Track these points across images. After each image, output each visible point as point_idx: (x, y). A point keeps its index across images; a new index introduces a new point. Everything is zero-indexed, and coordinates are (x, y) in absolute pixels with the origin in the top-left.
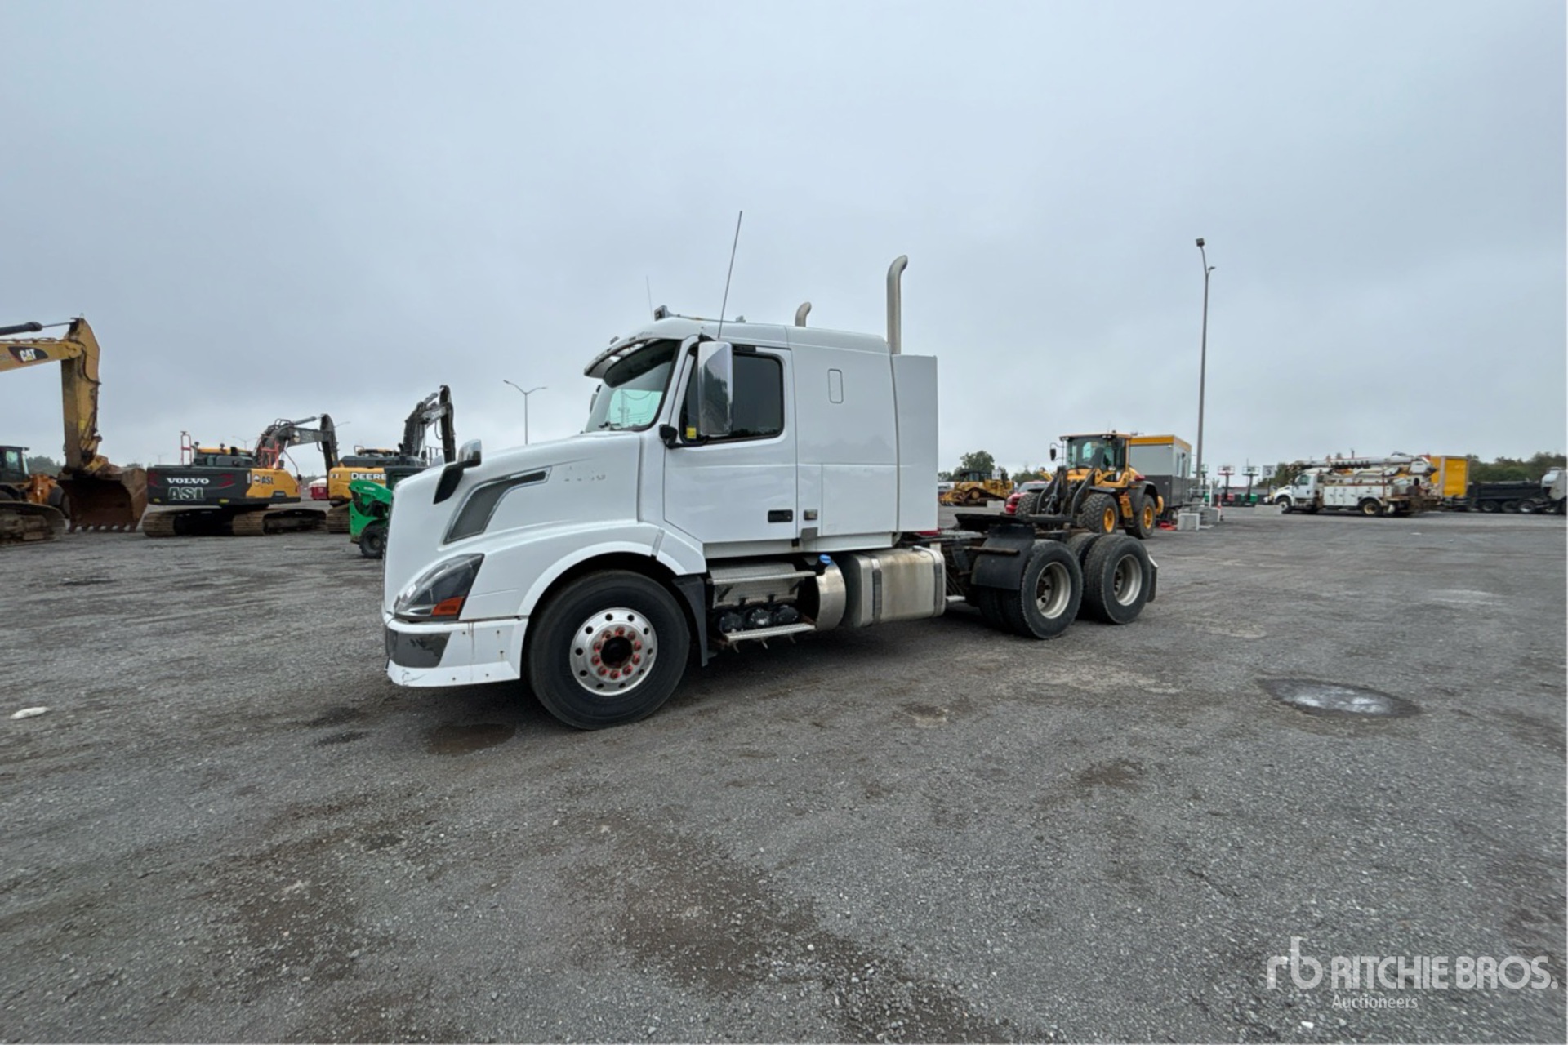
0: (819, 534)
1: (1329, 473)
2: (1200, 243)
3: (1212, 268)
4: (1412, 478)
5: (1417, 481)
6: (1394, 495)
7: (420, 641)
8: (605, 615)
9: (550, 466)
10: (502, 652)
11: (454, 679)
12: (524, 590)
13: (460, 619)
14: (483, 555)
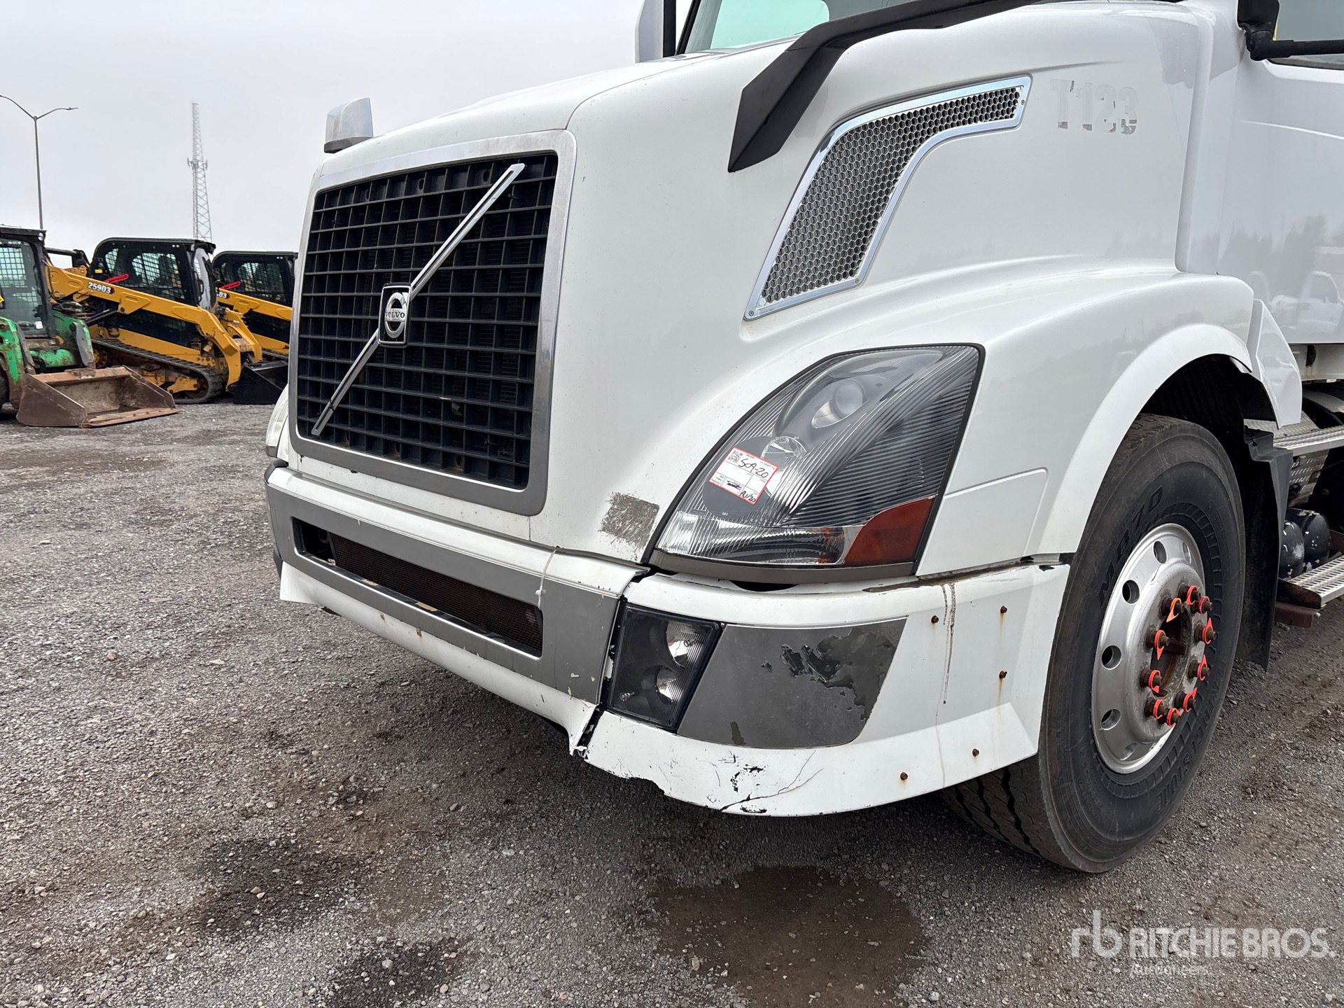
7: (819, 654)
8: (1153, 544)
9: (1027, 73)
10: (1002, 675)
11: (904, 777)
12: (1055, 471)
13: (918, 574)
14: (981, 350)
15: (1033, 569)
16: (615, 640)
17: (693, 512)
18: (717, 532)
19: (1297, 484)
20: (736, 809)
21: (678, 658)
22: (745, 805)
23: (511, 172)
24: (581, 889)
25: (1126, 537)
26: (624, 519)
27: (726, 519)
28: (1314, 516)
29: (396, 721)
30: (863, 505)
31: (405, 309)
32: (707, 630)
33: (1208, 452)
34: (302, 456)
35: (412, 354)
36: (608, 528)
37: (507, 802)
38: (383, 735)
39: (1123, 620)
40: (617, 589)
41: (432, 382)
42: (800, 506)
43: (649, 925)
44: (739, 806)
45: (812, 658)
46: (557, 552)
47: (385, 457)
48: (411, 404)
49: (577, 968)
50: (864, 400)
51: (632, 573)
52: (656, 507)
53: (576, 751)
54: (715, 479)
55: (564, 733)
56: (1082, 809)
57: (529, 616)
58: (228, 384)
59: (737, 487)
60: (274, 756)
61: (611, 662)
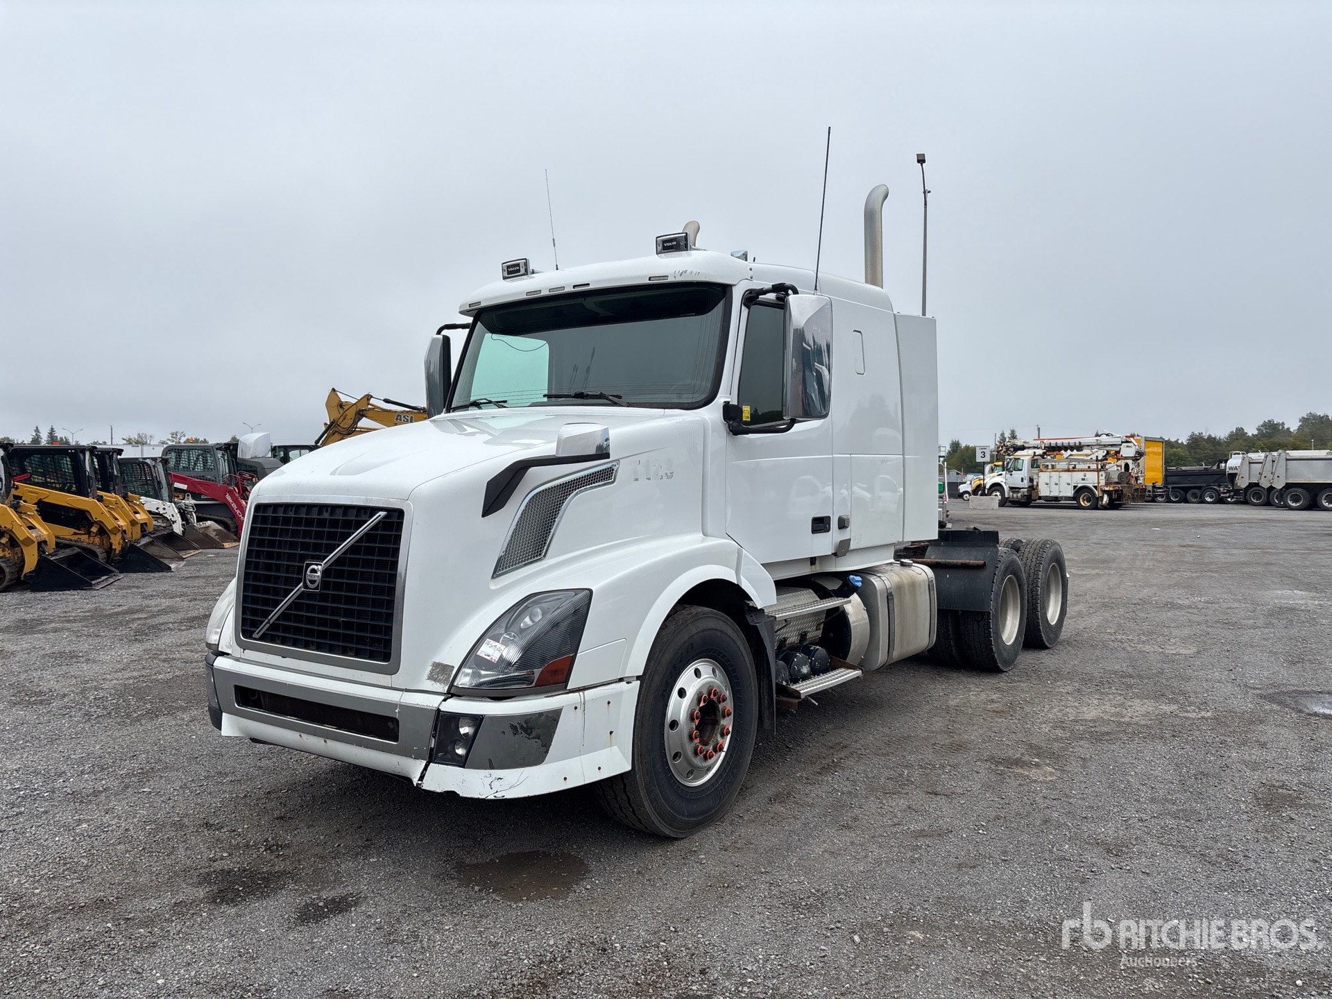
0: (852, 546)
1: (1042, 456)
2: (921, 160)
3: (929, 192)
4: (1122, 463)
5: (1127, 466)
6: (1107, 484)
7: (525, 725)
8: (693, 670)
9: (618, 460)
10: (611, 733)
11: (565, 779)
12: (631, 640)
13: (568, 688)
14: (591, 591)
15: (623, 684)
16: (435, 729)
17: (470, 668)
18: (480, 676)
19: (804, 632)
20: (491, 797)
21: (464, 734)
22: (495, 795)
23: (380, 515)
24: (416, 870)
25: (675, 668)
26: (438, 673)
27: (484, 670)
28: (818, 649)
29: (286, 811)
30: (543, 660)
31: (319, 574)
32: (477, 719)
33: (721, 623)
34: (244, 650)
35: (323, 597)
36: (431, 678)
37: (367, 840)
38: (281, 818)
39: (678, 707)
40: (436, 705)
41: (335, 611)
42: (516, 662)
43: (453, 879)
44: (493, 795)
45: (522, 727)
46: (406, 691)
47: (305, 649)
48: (323, 622)
49: (418, 896)
50: (543, 615)
51: (443, 698)
52: (453, 667)
53: (417, 784)
54: (479, 653)
55: (410, 781)
56: (663, 801)
57: (390, 725)
58: (24, 573)
59: (489, 656)
60: (214, 834)
61: (433, 739)
